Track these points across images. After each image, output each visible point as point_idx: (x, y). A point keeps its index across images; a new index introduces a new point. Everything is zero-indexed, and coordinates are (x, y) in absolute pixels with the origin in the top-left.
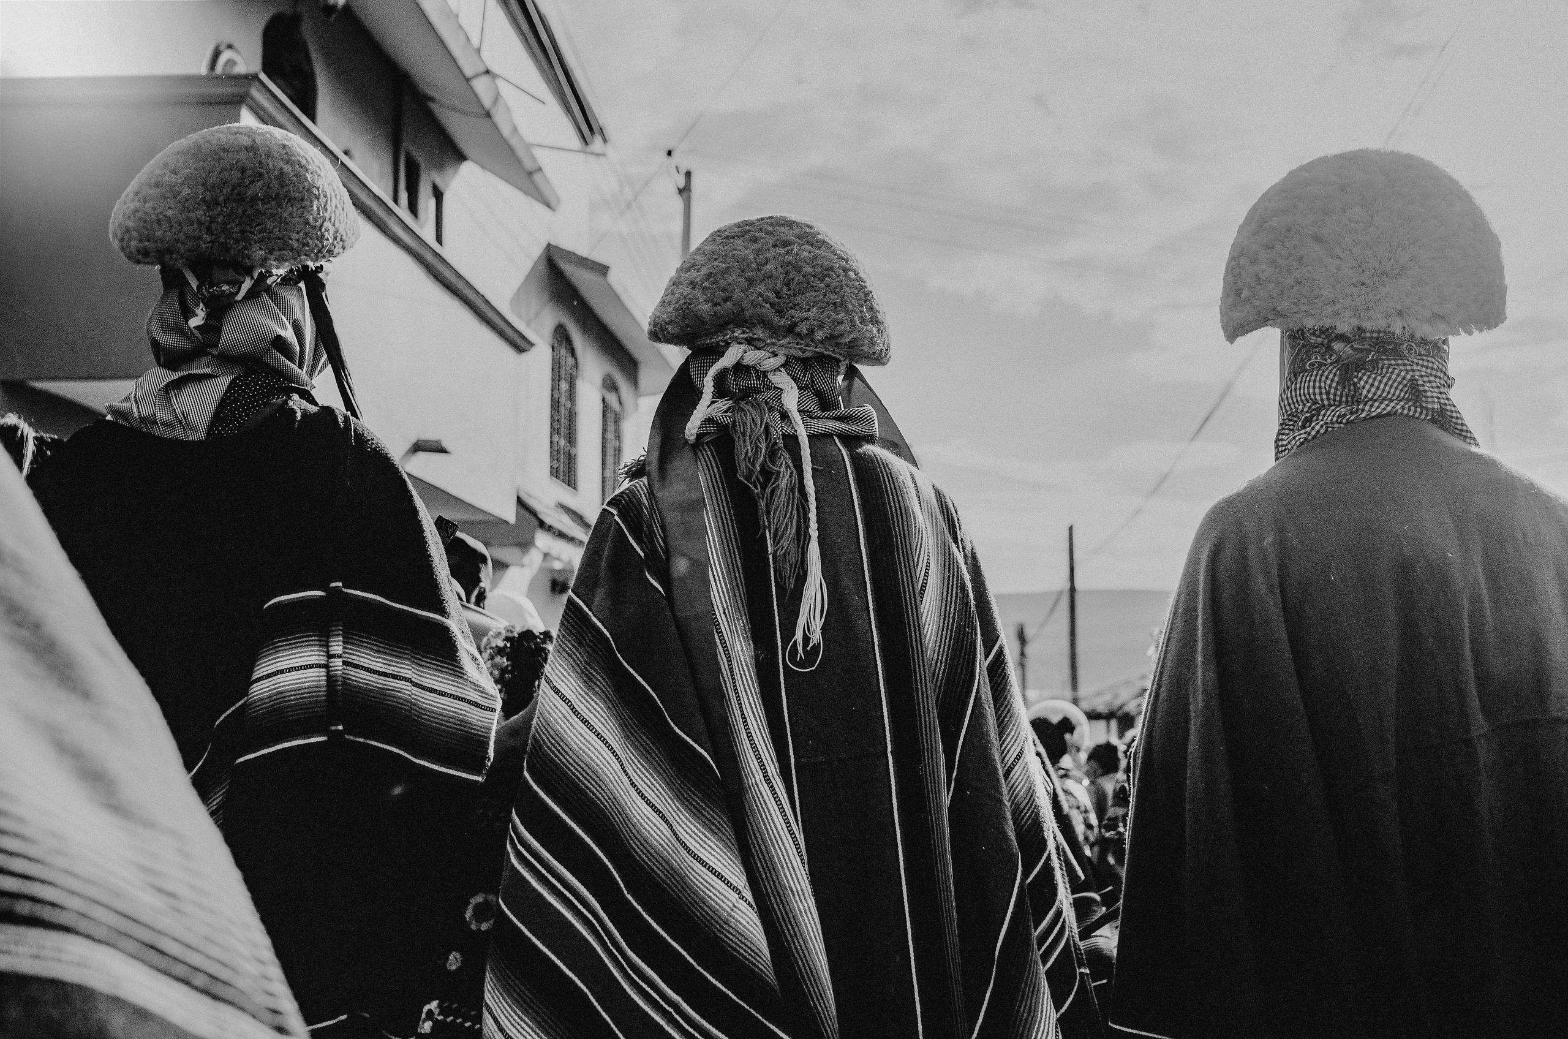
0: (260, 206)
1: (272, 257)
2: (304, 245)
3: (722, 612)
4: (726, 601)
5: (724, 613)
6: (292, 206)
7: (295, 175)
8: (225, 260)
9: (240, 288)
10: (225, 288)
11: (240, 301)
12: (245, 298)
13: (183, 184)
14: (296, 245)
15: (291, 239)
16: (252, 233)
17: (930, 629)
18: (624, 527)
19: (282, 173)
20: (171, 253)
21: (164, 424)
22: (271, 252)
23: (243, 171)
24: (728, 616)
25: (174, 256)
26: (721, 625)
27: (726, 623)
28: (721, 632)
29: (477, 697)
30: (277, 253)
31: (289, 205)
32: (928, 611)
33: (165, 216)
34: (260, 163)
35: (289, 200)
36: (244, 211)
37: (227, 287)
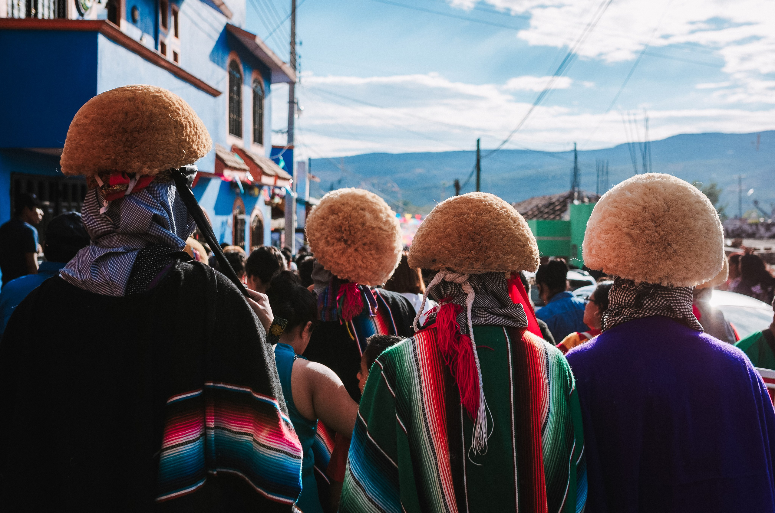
0: (136, 135)
1: (145, 166)
2: (167, 157)
3: (433, 433)
4: (436, 427)
5: (435, 434)
6: (158, 133)
7: (161, 114)
8: (116, 170)
9: (127, 187)
10: (117, 188)
11: (129, 195)
12: (131, 193)
13: (90, 124)
14: (161, 157)
15: (158, 154)
16: (132, 152)
17: (547, 448)
18: (385, 378)
19: (151, 114)
20: (84, 167)
21: (98, 285)
22: (144, 163)
23: (126, 114)
24: (437, 436)
25: (86, 169)
26: (433, 440)
27: (435, 439)
28: (433, 444)
29: (290, 449)
30: (149, 164)
31: (156, 133)
32: (547, 437)
33: (80, 145)
34: (138, 108)
35: (156, 130)
36: (127, 139)
37: (118, 187)
